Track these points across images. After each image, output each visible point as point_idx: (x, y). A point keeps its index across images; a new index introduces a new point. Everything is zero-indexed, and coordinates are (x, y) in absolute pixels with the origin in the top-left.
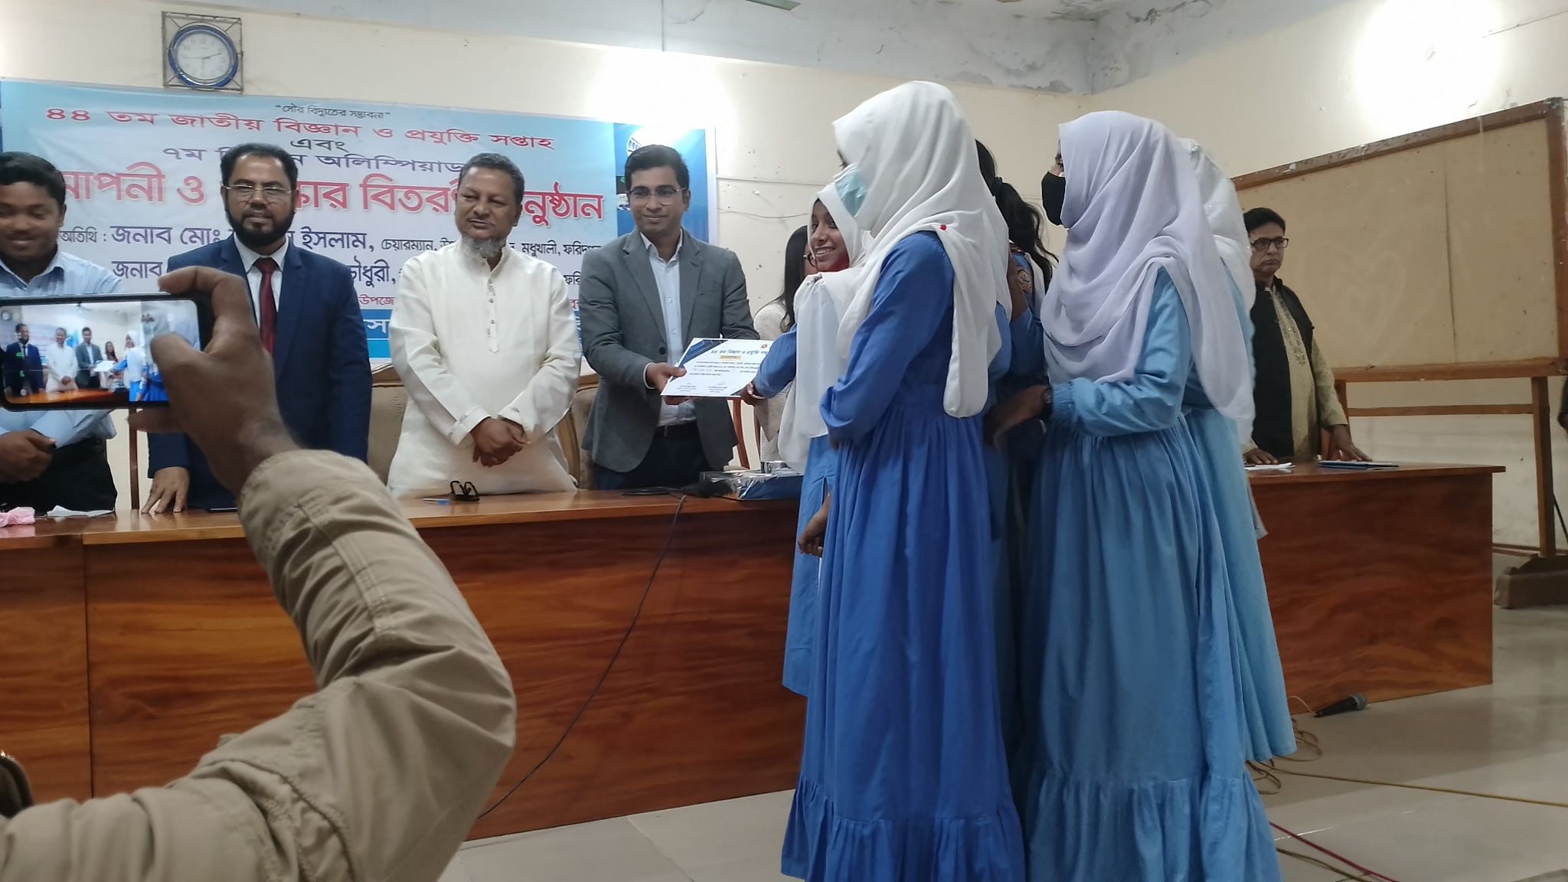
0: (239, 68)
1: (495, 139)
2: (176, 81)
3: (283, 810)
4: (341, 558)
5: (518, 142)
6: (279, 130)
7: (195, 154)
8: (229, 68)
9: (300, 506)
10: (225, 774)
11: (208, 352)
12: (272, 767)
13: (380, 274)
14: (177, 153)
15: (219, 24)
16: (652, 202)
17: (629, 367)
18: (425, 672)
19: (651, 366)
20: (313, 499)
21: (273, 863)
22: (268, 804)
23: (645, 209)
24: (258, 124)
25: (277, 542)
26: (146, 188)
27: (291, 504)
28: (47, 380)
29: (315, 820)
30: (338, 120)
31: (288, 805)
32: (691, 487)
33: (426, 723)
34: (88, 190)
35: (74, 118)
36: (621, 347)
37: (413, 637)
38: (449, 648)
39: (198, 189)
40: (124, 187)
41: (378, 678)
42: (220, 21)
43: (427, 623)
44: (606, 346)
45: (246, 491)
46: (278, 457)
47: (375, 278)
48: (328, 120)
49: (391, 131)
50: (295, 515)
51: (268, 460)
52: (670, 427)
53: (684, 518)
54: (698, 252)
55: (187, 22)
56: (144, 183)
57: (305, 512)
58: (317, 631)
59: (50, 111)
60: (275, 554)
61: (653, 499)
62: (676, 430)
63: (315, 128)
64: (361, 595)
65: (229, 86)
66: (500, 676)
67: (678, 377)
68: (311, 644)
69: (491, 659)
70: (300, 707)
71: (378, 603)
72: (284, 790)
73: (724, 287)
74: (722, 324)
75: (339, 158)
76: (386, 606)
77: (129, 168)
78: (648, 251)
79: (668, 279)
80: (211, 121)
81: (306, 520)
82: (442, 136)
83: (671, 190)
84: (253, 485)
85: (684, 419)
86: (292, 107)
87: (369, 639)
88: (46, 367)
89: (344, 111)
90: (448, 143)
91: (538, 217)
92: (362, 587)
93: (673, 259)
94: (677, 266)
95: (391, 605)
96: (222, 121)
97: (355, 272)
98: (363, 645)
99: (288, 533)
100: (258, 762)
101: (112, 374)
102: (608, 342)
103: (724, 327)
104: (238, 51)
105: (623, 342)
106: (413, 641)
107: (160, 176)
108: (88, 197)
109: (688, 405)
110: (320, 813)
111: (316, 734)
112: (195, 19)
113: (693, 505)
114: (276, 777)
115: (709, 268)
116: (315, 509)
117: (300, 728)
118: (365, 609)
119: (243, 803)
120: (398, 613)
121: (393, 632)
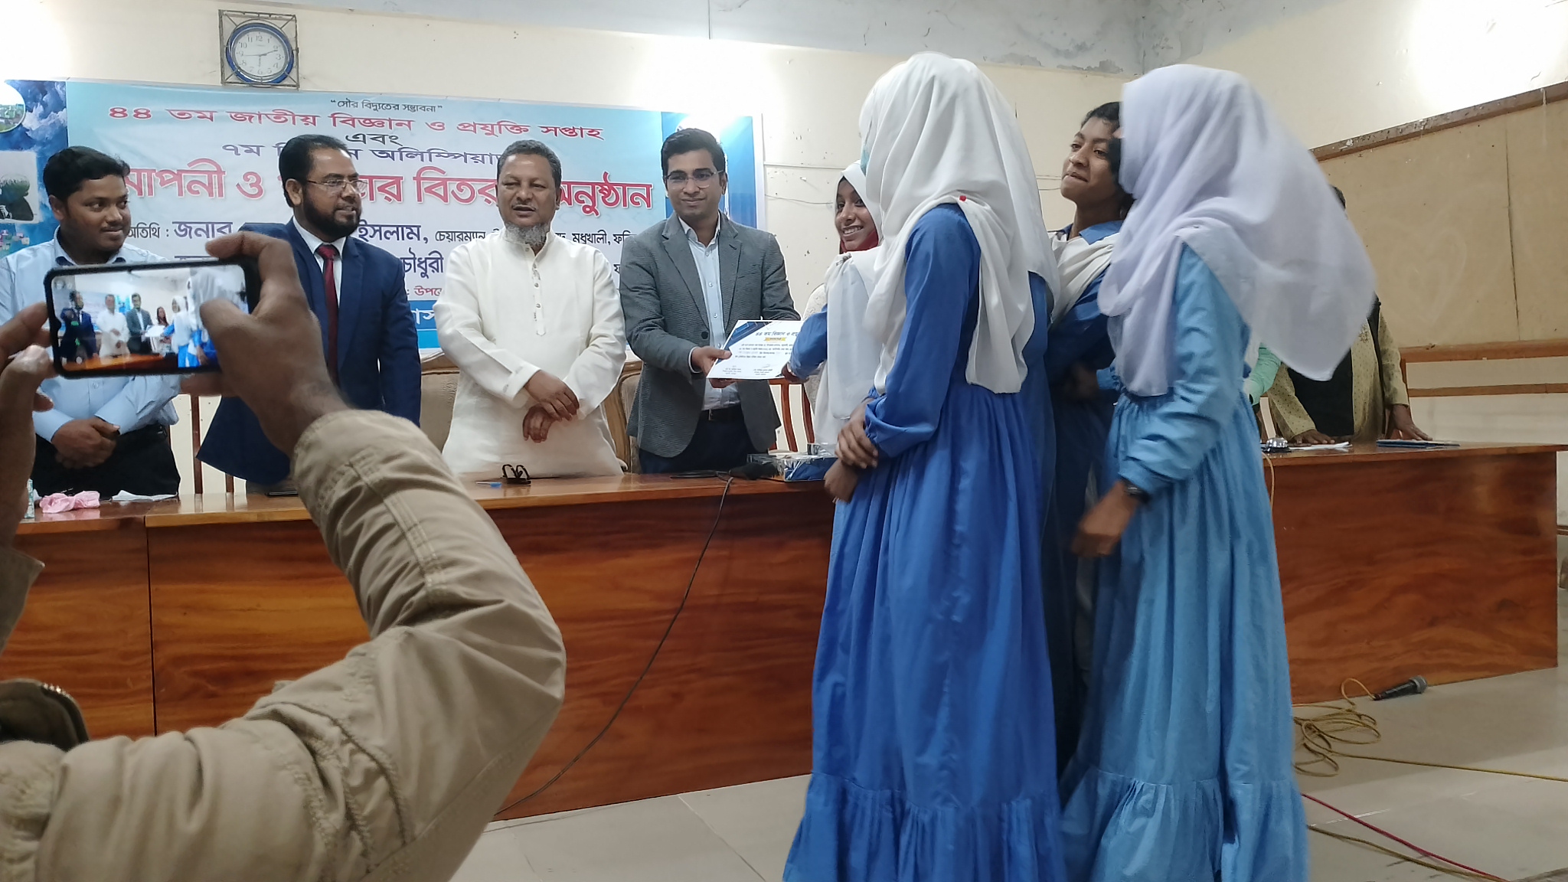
0: (294, 65)
1: (545, 130)
2: (233, 79)
3: (332, 751)
4: (393, 516)
5: (567, 133)
6: (335, 125)
7: (253, 150)
8: (285, 65)
9: (351, 465)
10: (276, 716)
11: (256, 315)
12: (323, 710)
13: (435, 265)
14: (236, 150)
15: (273, 21)
16: (690, 186)
17: (673, 352)
18: (475, 624)
19: (695, 350)
20: (363, 458)
21: (320, 800)
22: (317, 745)
23: (682, 193)
24: (314, 120)
25: (330, 499)
26: (207, 184)
27: (342, 463)
28: (100, 346)
29: (363, 761)
30: (392, 114)
31: (336, 746)
32: (738, 470)
33: (476, 673)
34: (150, 186)
35: (136, 116)
36: (663, 332)
37: (463, 592)
38: (500, 601)
39: (257, 184)
40: (185, 183)
41: (430, 630)
42: (275, 19)
43: (478, 578)
44: (650, 332)
45: (299, 451)
46: (329, 417)
47: (429, 269)
48: (382, 114)
49: (443, 124)
50: (346, 474)
51: (320, 419)
52: (713, 411)
53: (731, 499)
54: (736, 235)
55: (244, 20)
56: (205, 180)
57: (356, 471)
58: (370, 586)
59: (112, 110)
60: (328, 512)
61: (701, 481)
62: (718, 412)
63: (369, 123)
64: (412, 550)
65: (285, 82)
66: (550, 630)
67: (723, 359)
68: (365, 599)
69: (542, 615)
70: (353, 655)
71: (429, 559)
72: (334, 732)
73: (763, 270)
74: (762, 306)
75: (393, 152)
76: (438, 562)
77: (190, 165)
78: (687, 235)
79: (707, 263)
80: (269, 118)
81: (358, 478)
82: (492, 128)
83: (708, 174)
84: (306, 444)
85: (728, 402)
86: (347, 102)
87: (421, 594)
88: (99, 333)
89: (398, 105)
90: (499, 134)
91: (588, 207)
92: (413, 544)
93: (712, 243)
94: (716, 250)
95: (444, 561)
96: (280, 117)
97: (410, 264)
98: (415, 598)
99: (340, 491)
100: (309, 705)
101: (162, 338)
102: (650, 328)
103: (764, 310)
104: (294, 48)
105: (665, 327)
106: (464, 596)
107: (220, 172)
108: (151, 193)
109: (731, 388)
110: (369, 754)
111: (367, 680)
112: (254, 17)
113: (741, 487)
114: (326, 719)
115: (747, 250)
116: (366, 468)
117: (353, 675)
118: (417, 564)
119: (292, 742)
120: (449, 569)
121: (444, 587)
